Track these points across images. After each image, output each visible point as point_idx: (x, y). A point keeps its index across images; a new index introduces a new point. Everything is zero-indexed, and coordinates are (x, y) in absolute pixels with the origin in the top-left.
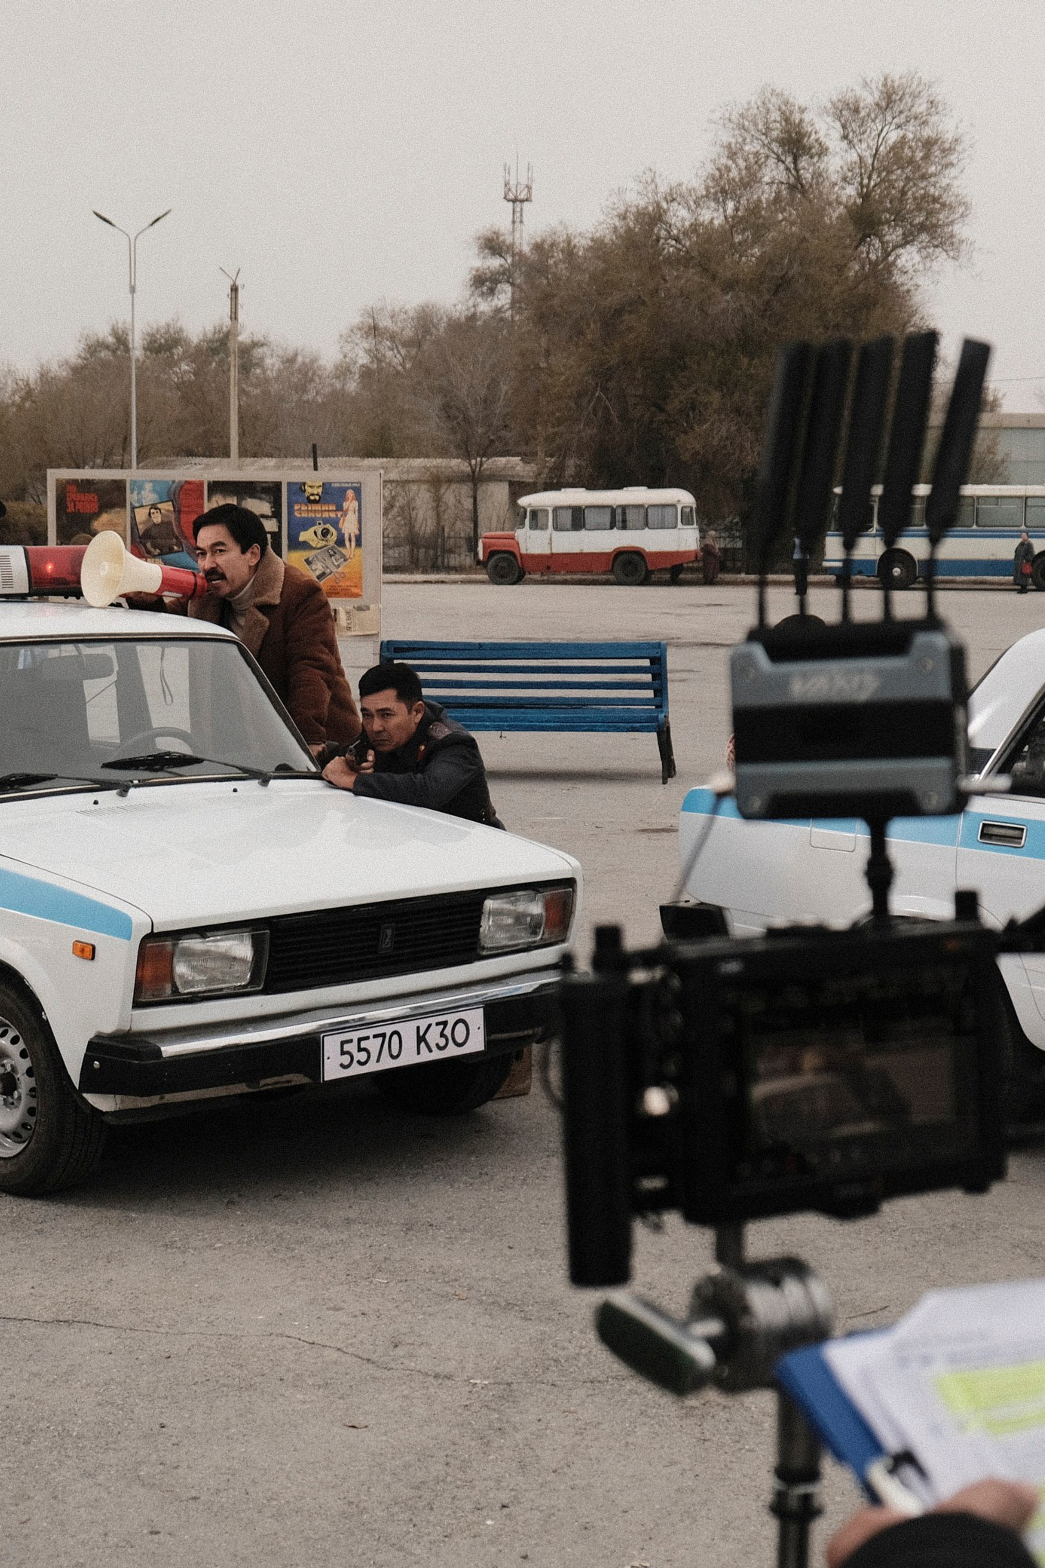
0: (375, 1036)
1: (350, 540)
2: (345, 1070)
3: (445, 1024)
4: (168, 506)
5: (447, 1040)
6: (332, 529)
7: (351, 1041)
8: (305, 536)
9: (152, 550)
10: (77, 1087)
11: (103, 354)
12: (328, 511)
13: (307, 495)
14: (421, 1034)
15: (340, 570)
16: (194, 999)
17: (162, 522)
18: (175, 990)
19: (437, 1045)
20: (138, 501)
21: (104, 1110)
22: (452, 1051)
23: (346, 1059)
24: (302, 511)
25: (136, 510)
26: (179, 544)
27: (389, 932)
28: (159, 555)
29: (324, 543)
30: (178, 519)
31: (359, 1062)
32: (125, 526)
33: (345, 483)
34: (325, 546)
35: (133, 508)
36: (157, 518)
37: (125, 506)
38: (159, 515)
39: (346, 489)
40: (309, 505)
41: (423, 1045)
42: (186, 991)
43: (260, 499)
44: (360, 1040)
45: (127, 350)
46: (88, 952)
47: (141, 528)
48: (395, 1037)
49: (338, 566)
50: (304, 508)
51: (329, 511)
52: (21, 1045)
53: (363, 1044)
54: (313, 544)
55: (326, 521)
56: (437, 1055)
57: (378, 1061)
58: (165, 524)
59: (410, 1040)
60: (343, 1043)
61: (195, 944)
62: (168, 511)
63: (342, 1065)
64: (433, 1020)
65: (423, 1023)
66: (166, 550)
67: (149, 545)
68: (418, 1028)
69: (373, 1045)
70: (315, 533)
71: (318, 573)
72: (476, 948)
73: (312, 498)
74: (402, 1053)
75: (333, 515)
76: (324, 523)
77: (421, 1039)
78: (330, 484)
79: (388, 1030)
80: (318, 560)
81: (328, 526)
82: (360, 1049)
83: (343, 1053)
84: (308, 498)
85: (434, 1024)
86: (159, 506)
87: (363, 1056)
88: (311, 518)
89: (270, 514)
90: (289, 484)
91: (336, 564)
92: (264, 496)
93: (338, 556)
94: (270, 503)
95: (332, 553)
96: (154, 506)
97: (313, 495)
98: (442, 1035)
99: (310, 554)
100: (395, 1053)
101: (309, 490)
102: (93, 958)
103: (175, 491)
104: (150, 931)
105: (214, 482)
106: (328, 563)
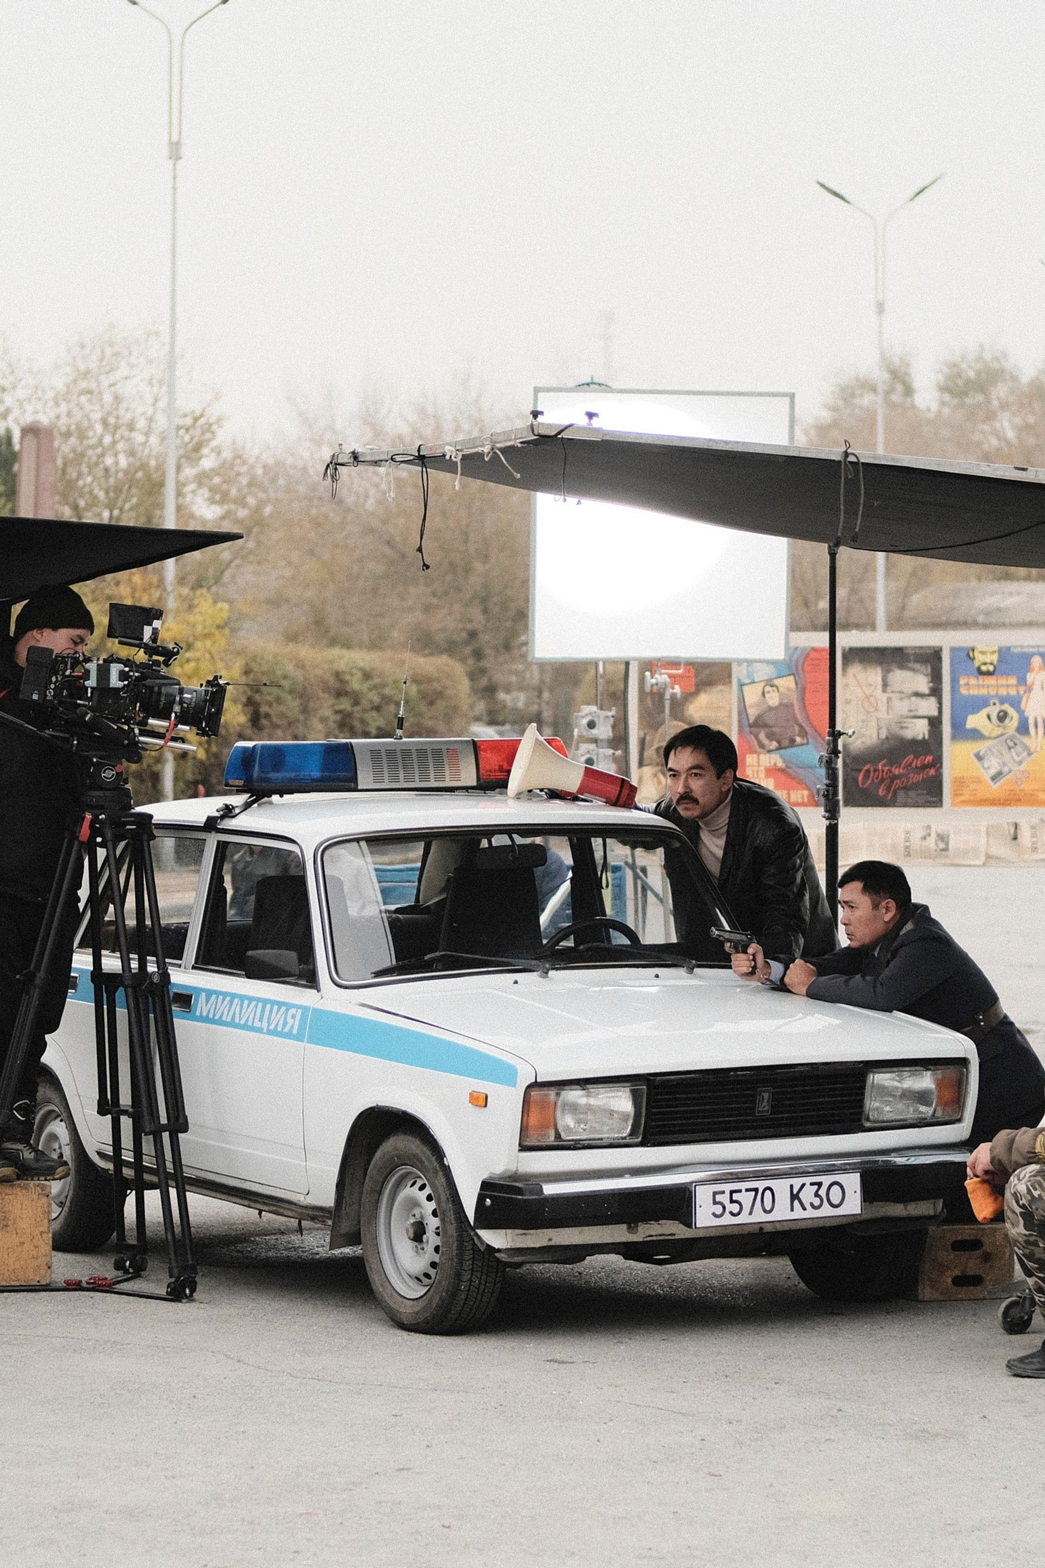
0: (747, 1190)
1: (1036, 726)
2: (717, 1219)
3: (820, 1184)
4: (787, 683)
5: (822, 1200)
6: (1011, 712)
7: (723, 1192)
8: (974, 721)
9: (766, 742)
10: (472, 1224)
11: (867, 400)
12: (1006, 685)
13: (977, 663)
14: (795, 1192)
15: (1022, 768)
16: (576, 1146)
17: (781, 705)
18: (558, 1136)
19: (812, 1204)
20: (749, 677)
21: (497, 1248)
22: (826, 1211)
23: (718, 1209)
24: (971, 687)
25: (745, 688)
26: (803, 733)
27: (766, 1096)
28: (778, 749)
29: (1000, 731)
30: (803, 700)
31: (732, 1214)
32: (730, 711)
33: (1029, 646)
34: (1002, 735)
35: (741, 685)
36: (773, 699)
37: (730, 682)
38: (776, 694)
39: (1032, 655)
40: (981, 678)
41: (796, 1202)
42: (568, 1138)
43: (913, 670)
44: (732, 1192)
45: (909, 391)
46: (481, 1101)
47: (752, 713)
48: (768, 1193)
49: (1020, 763)
50: (973, 681)
51: (1008, 686)
52: (428, 1191)
53: (735, 1196)
54: (986, 734)
55: (1003, 700)
56: (810, 1213)
57: (751, 1213)
58: (785, 706)
59: (782, 1196)
60: (715, 1194)
61: (574, 1095)
62: (789, 689)
63: (714, 1215)
64: (808, 1180)
65: (797, 1182)
66: (786, 742)
67: (762, 736)
68: (792, 1186)
69: (746, 1198)
70: (989, 717)
71: (993, 772)
72: (860, 1120)
73: (984, 668)
74: (776, 1207)
75: (1013, 692)
76: (1002, 703)
77: (794, 1197)
78: (1009, 648)
79: (761, 1185)
80: (993, 754)
81: (1006, 707)
82: (732, 1201)
83: (715, 1203)
84: (979, 669)
85: (808, 1184)
86: (776, 682)
87: (735, 1208)
88: (983, 696)
89: (927, 691)
90: (953, 650)
91: (1018, 759)
92: (917, 666)
93: (1018, 747)
94: (927, 675)
95: (1011, 744)
96: (770, 683)
97: (985, 664)
98: (817, 1195)
99: (981, 746)
100: (768, 1208)
101: (979, 658)
102: (486, 1106)
103: (797, 662)
104: (534, 1080)
105: (851, 649)
106: (1007, 757)
